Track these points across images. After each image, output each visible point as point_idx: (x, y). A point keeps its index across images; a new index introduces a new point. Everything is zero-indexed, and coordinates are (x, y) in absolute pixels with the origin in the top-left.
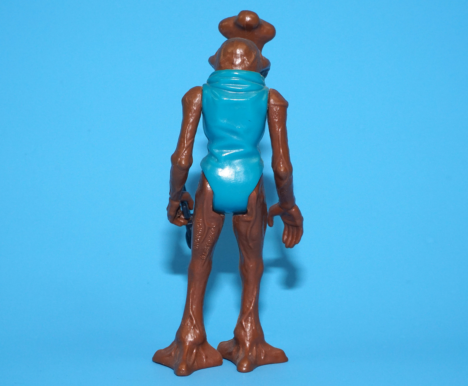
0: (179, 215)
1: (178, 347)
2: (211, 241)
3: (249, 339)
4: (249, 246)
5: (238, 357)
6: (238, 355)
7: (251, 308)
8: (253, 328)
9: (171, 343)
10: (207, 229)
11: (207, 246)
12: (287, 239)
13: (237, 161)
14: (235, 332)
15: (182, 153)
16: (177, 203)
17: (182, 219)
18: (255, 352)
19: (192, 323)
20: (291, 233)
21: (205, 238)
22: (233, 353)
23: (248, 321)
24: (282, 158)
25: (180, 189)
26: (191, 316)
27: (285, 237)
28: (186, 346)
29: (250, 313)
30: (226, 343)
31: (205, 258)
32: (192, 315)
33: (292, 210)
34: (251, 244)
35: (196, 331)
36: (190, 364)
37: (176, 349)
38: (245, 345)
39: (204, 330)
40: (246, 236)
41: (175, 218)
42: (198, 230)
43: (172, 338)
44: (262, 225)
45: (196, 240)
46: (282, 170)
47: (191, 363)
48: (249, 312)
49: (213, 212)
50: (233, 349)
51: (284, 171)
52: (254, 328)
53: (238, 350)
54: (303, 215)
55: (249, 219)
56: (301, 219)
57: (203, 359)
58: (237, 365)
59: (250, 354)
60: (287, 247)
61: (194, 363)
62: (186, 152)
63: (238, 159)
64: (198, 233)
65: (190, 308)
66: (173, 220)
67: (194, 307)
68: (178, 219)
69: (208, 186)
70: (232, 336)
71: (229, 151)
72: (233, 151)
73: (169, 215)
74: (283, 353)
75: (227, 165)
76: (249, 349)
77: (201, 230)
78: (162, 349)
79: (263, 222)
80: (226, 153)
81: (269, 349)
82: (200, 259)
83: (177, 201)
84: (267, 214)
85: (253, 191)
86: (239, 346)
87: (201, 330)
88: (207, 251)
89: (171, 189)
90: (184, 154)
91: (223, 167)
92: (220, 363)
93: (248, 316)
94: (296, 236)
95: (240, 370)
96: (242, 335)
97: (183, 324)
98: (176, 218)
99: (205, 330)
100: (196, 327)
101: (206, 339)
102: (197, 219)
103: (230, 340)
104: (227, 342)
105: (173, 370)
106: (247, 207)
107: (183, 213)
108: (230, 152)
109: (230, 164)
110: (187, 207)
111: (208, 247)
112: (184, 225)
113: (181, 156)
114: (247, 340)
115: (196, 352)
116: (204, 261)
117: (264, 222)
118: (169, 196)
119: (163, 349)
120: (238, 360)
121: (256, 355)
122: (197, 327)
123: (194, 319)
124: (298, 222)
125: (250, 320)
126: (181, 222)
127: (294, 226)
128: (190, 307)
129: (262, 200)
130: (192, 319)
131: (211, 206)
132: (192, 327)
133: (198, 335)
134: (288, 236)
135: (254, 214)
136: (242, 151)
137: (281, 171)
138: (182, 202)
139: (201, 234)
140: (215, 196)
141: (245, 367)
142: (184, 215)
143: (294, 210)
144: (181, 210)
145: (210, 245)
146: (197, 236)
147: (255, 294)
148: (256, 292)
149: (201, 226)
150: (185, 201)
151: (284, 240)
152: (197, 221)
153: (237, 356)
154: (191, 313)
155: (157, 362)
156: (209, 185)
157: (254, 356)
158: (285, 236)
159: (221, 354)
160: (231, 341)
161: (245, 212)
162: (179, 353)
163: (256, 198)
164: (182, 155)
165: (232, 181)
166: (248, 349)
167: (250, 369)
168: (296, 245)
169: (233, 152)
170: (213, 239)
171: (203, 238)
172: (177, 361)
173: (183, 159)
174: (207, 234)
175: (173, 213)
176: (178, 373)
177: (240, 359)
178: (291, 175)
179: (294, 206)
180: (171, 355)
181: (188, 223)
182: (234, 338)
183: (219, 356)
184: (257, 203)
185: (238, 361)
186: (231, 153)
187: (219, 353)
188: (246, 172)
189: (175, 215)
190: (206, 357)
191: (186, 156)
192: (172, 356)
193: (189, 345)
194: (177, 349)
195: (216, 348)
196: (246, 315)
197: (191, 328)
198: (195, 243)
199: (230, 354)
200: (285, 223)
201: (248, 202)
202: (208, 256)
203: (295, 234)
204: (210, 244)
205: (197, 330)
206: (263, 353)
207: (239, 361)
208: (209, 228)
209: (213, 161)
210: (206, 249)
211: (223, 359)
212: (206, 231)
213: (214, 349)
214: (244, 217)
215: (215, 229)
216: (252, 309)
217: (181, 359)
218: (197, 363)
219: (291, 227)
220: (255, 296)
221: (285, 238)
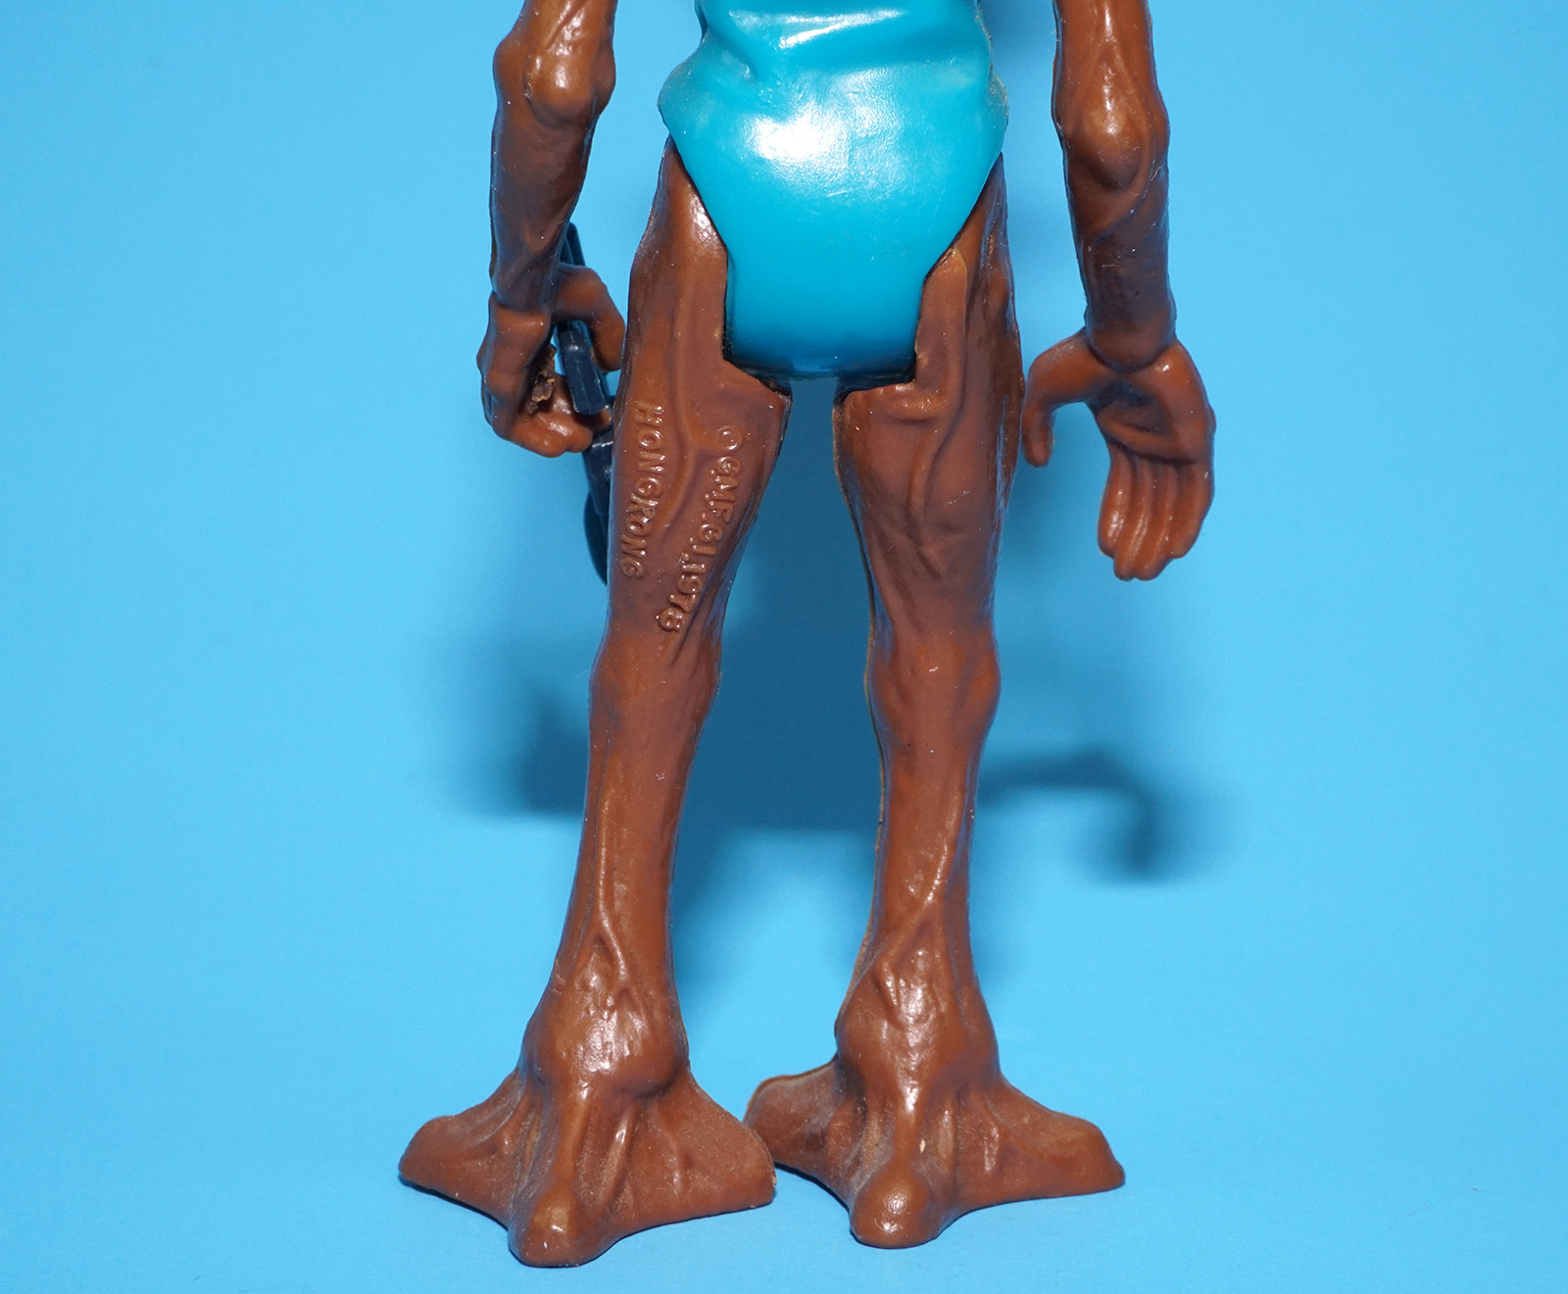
0: (545, 392)
1: (532, 1105)
2: (715, 531)
3: (919, 1067)
4: (923, 559)
5: (857, 1162)
6: (859, 1151)
7: (930, 898)
8: (937, 1005)
9: (498, 1084)
10: (691, 457)
11: (697, 557)
12: (1125, 534)
13: (862, 80)
14: (840, 1028)
15: (554, 30)
16: (532, 326)
17: (560, 418)
18: (950, 1135)
19: (609, 977)
20: (1145, 500)
21: (680, 512)
22: (832, 1142)
23: (913, 969)
24: (1111, 63)
25: (545, 239)
26: (601, 941)
27: (1116, 522)
28: (574, 1103)
29: (924, 928)
30: (793, 1083)
31: (679, 621)
32: (611, 935)
33: (1158, 368)
34: (931, 552)
35: (632, 1024)
36: (595, 1199)
37: (525, 1117)
38: (898, 1098)
39: (673, 1013)
40: (907, 506)
41: (521, 408)
42: (641, 464)
43: (504, 1056)
44: (993, 446)
45: (635, 523)
46: (1111, 130)
47: (602, 1193)
48: (917, 918)
49: (728, 366)
50: (827, 1116)
51: (1122, 134)
52: (943, 1008)
53: (858, 1126)
54: (1214, 398)
55: (924, 406)
56: (1205, 420)
57: (671, 1172)
58: (851, 1205)
59: (923, 1146)
60: (1125, 573)
61: (618, 1190)
62: (576, 22)
63: (866, 68)
64: (644, 485)
65: (596, 897)
66: (513, 423)
67: (620, 888)
68: (541, 417)
69: (701, 219)
70: (823, 1050)
71: (817, 19)
72: (836, 22)
73: (489, 395)
74: (1094, 1142)
75: (805, 99)
76: (918, 1123)
77: (659, 469)
78: (448, 1114)
79: (1002, 431)
80: (803, 31)
81: (1026, 1120)
82: (656, 628)
83: (530, 308)
84: (1021, 395)
85: (951, 246)
86: (863, 1104)
87: (657, 1014)
88: (695, 583)
89: (497, 240)
90: (568, 36)
91: (780, 111)
92: (760, 1195)
93: (915, 946)
94: (1176, 514)
95: (865, 1234)
96: (877, 1043)
97: (563, 981)
98: (530, 408)
99: (680, 1016)
100: (630, 998)
101: (688, 1062)
102: (641, 404)
103: (815, 1070)
104: (801, 1081)
105: (506, 1228)
106: (914, 338)
107: (566, 387)
108: (826, 25)
109: (822, 95)
110: (587, 349)
111: (699, 563)
112: (570, 449)
113: (549, 46)
114: (909, 1073)
115: (632, 1138)
116: (678, 637)
117: (1006, 431)
118: (486, 287)
119: (457, 1116)
120: (855, 1179)
121: (956, 1151)
122: (637, 1000)
123: (619, 954)
124: (1187, 436)
125: (921, 966)
126: (555, 433)
127: (1165, 461)
128: (601, 893)
129: (994, 303)
130: (608, 955)
131: (717, 334)
132: (610, 1002)
133: (644, 1043)
134: (1130, 518)
135: (954, 381)
136: (888, 21)
137: (1108, 137)
138: (562, 325)
139: (657, 493)
140: (735, 276)
141: (893, 1220)
142: (569, 401)
143: (1167, 367)
144: (558, 369)
145: (710, 550)
146: (640, 500)
147: (951, 823)
148: (954, 815)
149: (659, 444)
150: (574, 318)
151: (1110, 534)
152: (640, 418)
153: (853, 1154)
154: (606, 924)
155: (420, 1183)
156: (707, 214)
157: (944, 1156)
158: (1115, 518)
159: (768, 1144)
160: (817, 1074)
161: (904, 369)
162: (536, 1138)
163: (965, 287)
164: (552, 41)
165: (834, 188)
166: (913, 1121)
167: (921, 1229)
168: (1174, 564)
169: (837, 27)
170: (728, 519)
171: (671, 513)
172: (526, 1180)
173: (556, 60)
174: (693, 484)
175: (509, 383)
176: (532, 1251)
177: (868, 1176)
178: (1158, 164)
179: (1167, 345)
180: (493, 1147)
181: (595, 438)
182: (836, 1056)
183: (753, 1154)
184: (968, 319)
185: (858, 1184)
186: (826, 31)
187: (758, 1141)
188: (911, 140)
189: (520, 390)
190: (688, 1163)
191: (574, 44)
192: (501, 1156)
193: (590, 1096)
194: (531, 1116)
195: (739, 1111)
196: (901, 939)
197: (604, 1004)
198: (628, 540)
199: (816, 1142)
200: (1114, 443)
201: (919, 317)
202: (696, 611)
203: (1168, 506)
204: (707, 543)
205: (639, 1014)
206: (991, 1139)
207: (861, 1186)
208: (707, 458)
209: (732, 77)
210: (689, 574)
211: (779, 1173)
212: (688, 474)
213: (729, 1116)
214: (901, 395)
215: (734, 464)
216: (933, 904)
217: (547, 1169)
218: (636, 1193)
219: (1145, 469)
220: (952, 833)
221: (1114, 526)
